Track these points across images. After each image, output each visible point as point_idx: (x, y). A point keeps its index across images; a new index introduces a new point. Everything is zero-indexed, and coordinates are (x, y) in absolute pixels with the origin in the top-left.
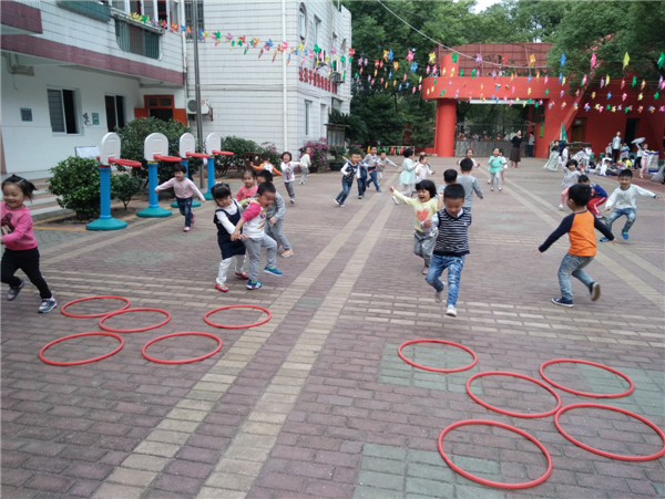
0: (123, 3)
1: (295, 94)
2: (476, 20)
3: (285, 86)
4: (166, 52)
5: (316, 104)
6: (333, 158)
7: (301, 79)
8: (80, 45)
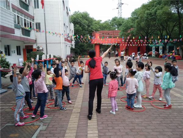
0: (23, 24)
1: (64, 44)
2: (102, 25)
3: (61, 42)
4: (32, 35)
5: (68, 46)
6: (74, 59)
7: (65, 41)
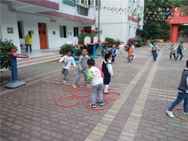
0: (79, 1)
3: (123, 22)
4: (90, 14)
6: (137, 43)
7: (128, 20)
8: (68, 13)
